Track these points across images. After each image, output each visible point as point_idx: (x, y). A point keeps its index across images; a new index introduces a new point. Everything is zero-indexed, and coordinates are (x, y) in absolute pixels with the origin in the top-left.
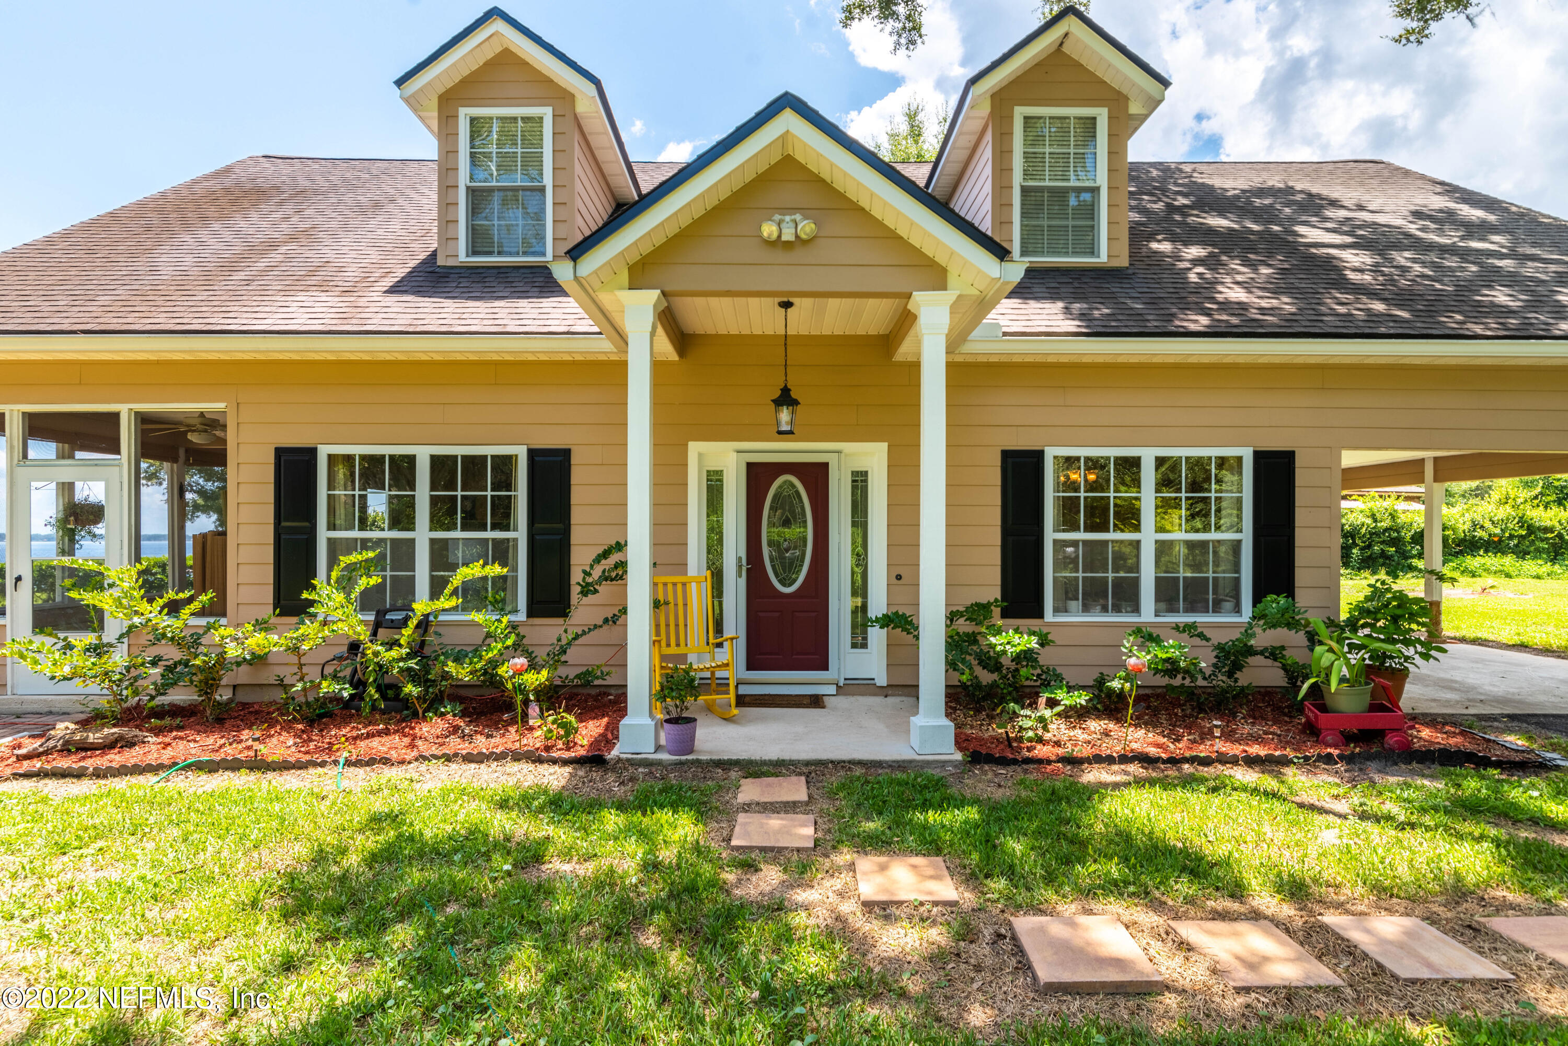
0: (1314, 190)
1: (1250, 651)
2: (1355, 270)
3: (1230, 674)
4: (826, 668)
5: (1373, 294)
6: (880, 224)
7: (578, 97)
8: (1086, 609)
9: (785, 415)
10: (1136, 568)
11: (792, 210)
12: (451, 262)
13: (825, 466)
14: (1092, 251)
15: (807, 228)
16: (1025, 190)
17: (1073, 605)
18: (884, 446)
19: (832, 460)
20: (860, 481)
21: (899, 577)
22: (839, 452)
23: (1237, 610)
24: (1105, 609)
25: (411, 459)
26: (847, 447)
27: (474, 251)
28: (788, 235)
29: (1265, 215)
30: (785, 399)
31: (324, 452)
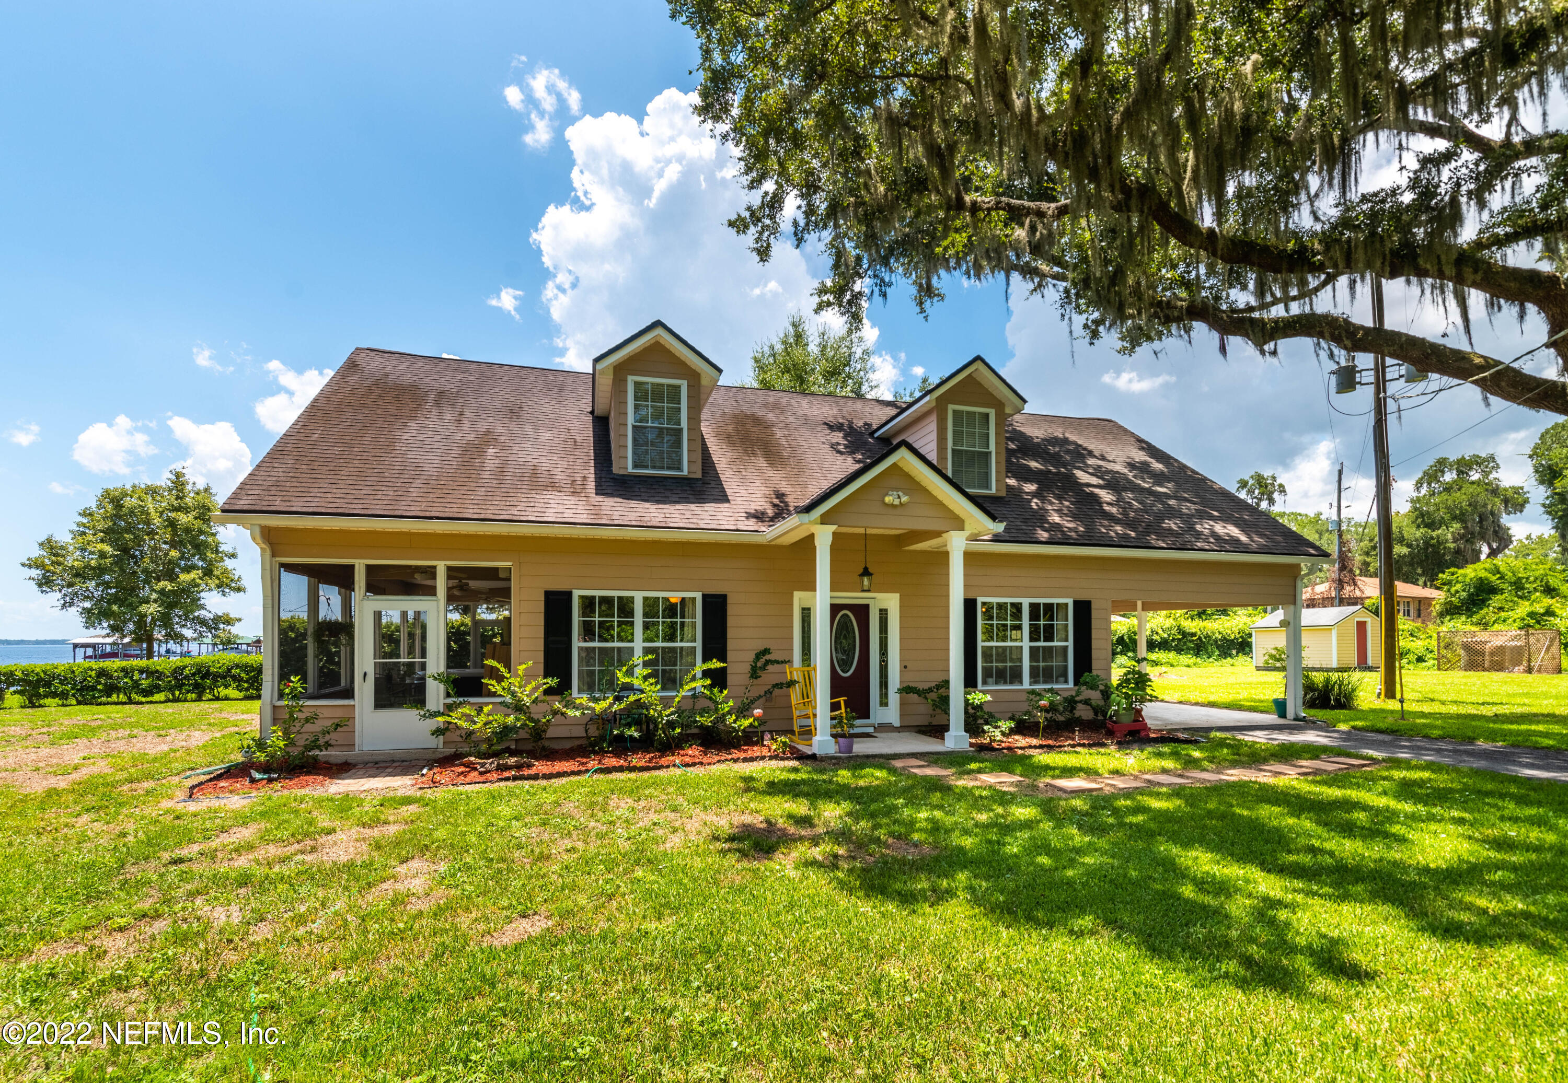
0: (1080, 442)
1: (1076, 702)
2: (1109, 504)
3: (1071, 711)
5: (1117, 521)
6: (935, 498)
7: (703, 376)
8: (997, 683)
9: (866, 581)
10: (1020, 660)
11: (897, 489)
12: (622, 472)
13: (867, 606)
14: (988, 487)
15: (905, 499)
16: (953, 450)
17: (990, 680)
18: (898, 596)
19: (870, 603)
20: (884, 613)
21: (906, 667)
22: (874, 599)
23: (1066, 682)
24: (1005, 683)
25: (631, 600)
26: (879, 596)
27: (635, 466)
28: (897, 502)
29: (1055, 459)
30: (866, 572)
31: (577, 594)
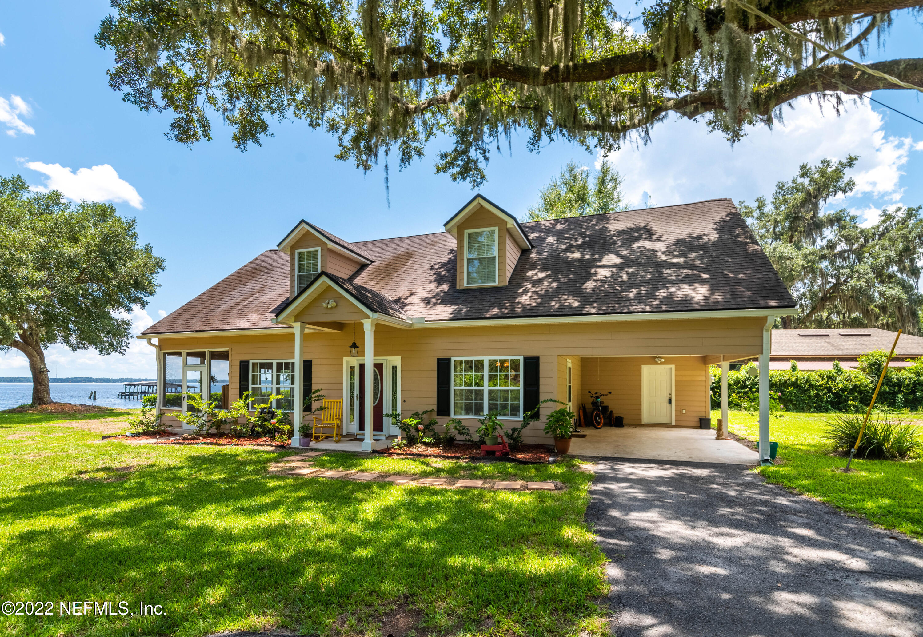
4: (382, 431)
8: (465, 415)
9: (353, 351)
10: (482, 399)
13: (382, 364)
14: (494, 280)
15: (333, 304)
16: (468, 260)
17: (461, 412)
18: (400, 357)
19: (384, 362)
20: (394, 368)
21: (405, 401)
22: (386, 360)
23: (519, 415)
25: (272, 364)
26: (389, 358)
30: (354, 346)
31: (251, 361)
